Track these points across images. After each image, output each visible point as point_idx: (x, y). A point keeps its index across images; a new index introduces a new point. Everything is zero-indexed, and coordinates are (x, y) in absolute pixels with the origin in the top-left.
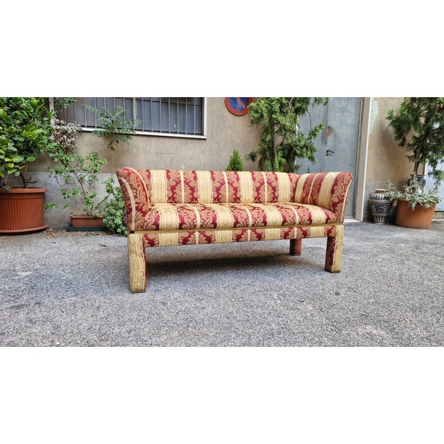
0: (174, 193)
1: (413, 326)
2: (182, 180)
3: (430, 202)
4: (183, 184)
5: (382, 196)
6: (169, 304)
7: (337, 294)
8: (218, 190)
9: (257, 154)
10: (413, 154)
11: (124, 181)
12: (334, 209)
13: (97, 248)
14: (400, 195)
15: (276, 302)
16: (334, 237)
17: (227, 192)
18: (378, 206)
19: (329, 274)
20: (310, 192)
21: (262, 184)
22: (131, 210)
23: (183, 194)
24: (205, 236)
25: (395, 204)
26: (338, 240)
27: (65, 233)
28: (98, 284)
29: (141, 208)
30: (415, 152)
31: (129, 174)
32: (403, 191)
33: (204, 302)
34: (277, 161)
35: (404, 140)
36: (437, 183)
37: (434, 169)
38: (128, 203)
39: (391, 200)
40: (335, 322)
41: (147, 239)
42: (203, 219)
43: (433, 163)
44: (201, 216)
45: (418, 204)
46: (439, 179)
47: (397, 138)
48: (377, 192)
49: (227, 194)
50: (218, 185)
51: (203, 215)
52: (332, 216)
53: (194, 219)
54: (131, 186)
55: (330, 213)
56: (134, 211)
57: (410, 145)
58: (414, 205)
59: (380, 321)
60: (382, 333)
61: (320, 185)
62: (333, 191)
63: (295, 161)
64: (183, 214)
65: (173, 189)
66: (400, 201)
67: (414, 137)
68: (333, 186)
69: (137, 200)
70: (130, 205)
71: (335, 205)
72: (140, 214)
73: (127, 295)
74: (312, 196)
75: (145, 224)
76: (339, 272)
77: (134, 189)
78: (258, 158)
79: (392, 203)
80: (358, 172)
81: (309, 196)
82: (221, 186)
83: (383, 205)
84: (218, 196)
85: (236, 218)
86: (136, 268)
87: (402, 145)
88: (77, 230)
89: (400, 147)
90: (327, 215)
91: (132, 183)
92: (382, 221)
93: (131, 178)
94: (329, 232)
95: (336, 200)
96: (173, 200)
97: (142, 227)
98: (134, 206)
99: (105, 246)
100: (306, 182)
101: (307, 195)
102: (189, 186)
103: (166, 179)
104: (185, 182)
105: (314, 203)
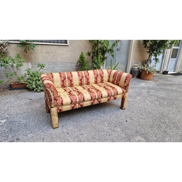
0: (63, 83)
1: (152, 135)
2: (67, 77)
3: (153, 71)
4: (67, 79)
5: (136, 68)
6: (70, 134)
7: (127, 121)
8: (81, 80)
9: (91, 53)
10: (149, 51)
11: (48, 89)
12: (125, 88)
13: (28, 101)
14: (143, 68)
15: (107, 128)
16: (125, 98)
17: (84, 81)
18: (135, 72)
19: (122, 110)
20: (116, 79)
21: (98, 76)
22: (52, 100)
23: (67, 83)
24: (80, 105)
25: (141, 71)
26: (126, 99)
27: (10, 91)
28: (38, 125)
29: (56, 99)
30: (149, 50)
31: (50, 86)
32: (144, 66)
33: (82, 131)
34: (99, 57)
35: (146, 45)
36: (156, 63)
37: (155, 58)
38: (51, 97)
39: (140, 69)
40: (128, 136)
41: (59, 109)
42: (79, 99)
43: (156, 56)
44: (79, 98)
45: (149, 71)
46: (157, 62)
47: (144, 44)
48: (135, 66)
49: (85, 81)
50: (81, 78)
51: (79, 97)
52: (125, 91)
53: (76, 99)
54: (51, 91)
55: (124, 90)
56: (53, 100)
57: (148, 47)
58: (147, 72)
59: (141, 134)
60: (143, 139)
61: (120, 78)
62: (125, 82)
63: (105, 54)
64: (72, 98)
65: (63, 81)
66: (143, 70)
67: (150, 44)
68: (126, 80)
69: (54, 96)
70: (51, 98)
71: (126, 87)
72: (55, 101)
73: (52, 130)
74: (117, 81)
75: (58, 104)
76: (125, 109)
77: (53, 92)
78: (91, 55)
79: (140, 71)
80: (128, 58)
81: (116, 81)
82: (82, 78)
83: (137, 71)
84: (81, 82)
85: (92, 97)
86: (55, 120)
87: (145, 47)
88: (14, 89)
89: (144, 48)
90: (123, 91)
91: (52, 90)
92: (136, 77)
93: (51, 88)
94: (123, 96)
95: (126, 85)
96: (63, 86)
97: (56, 106)
98: (53, 98)
99: (31, 100)
100: (114, 75)
101: (115, 80)
102: (69, 79)
103: (60, 77)
104: (68, 78)
105: (118, 85)
